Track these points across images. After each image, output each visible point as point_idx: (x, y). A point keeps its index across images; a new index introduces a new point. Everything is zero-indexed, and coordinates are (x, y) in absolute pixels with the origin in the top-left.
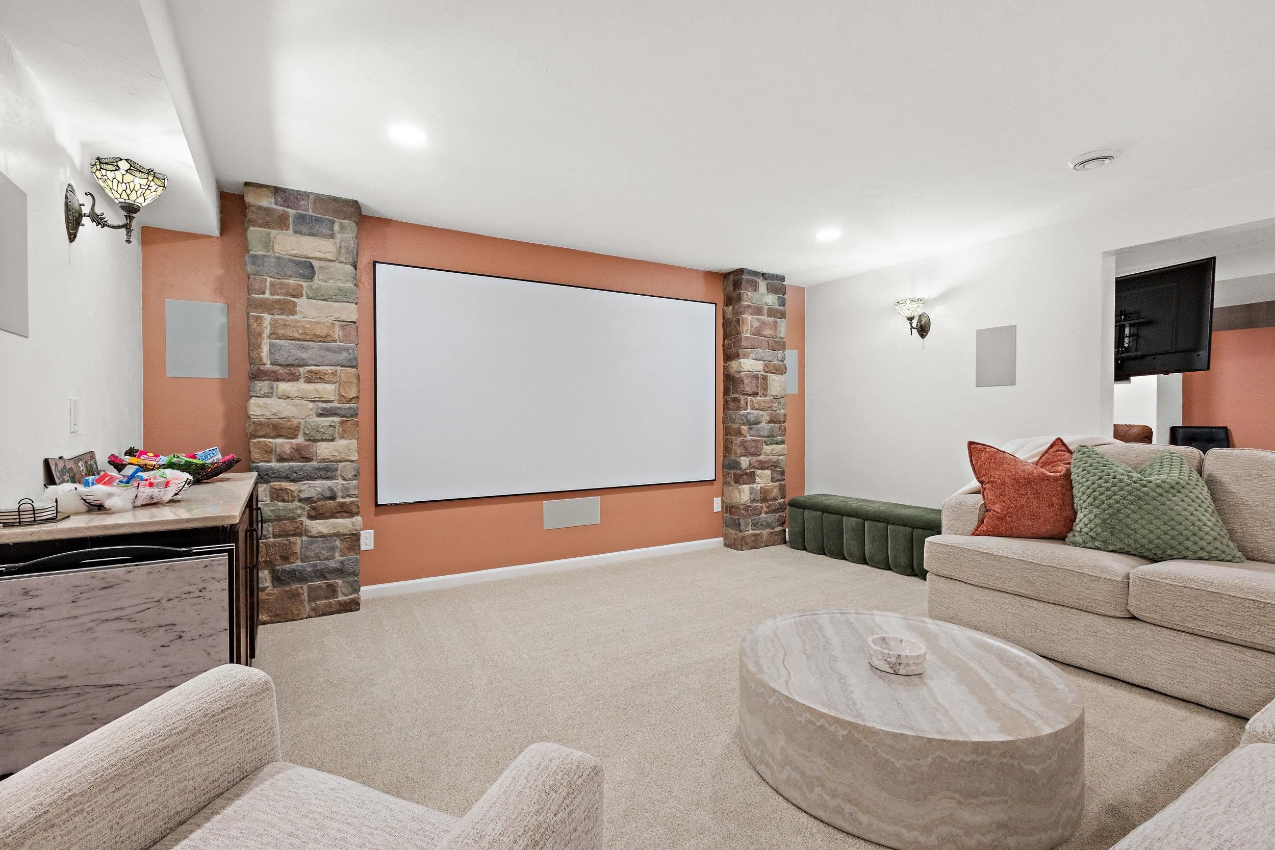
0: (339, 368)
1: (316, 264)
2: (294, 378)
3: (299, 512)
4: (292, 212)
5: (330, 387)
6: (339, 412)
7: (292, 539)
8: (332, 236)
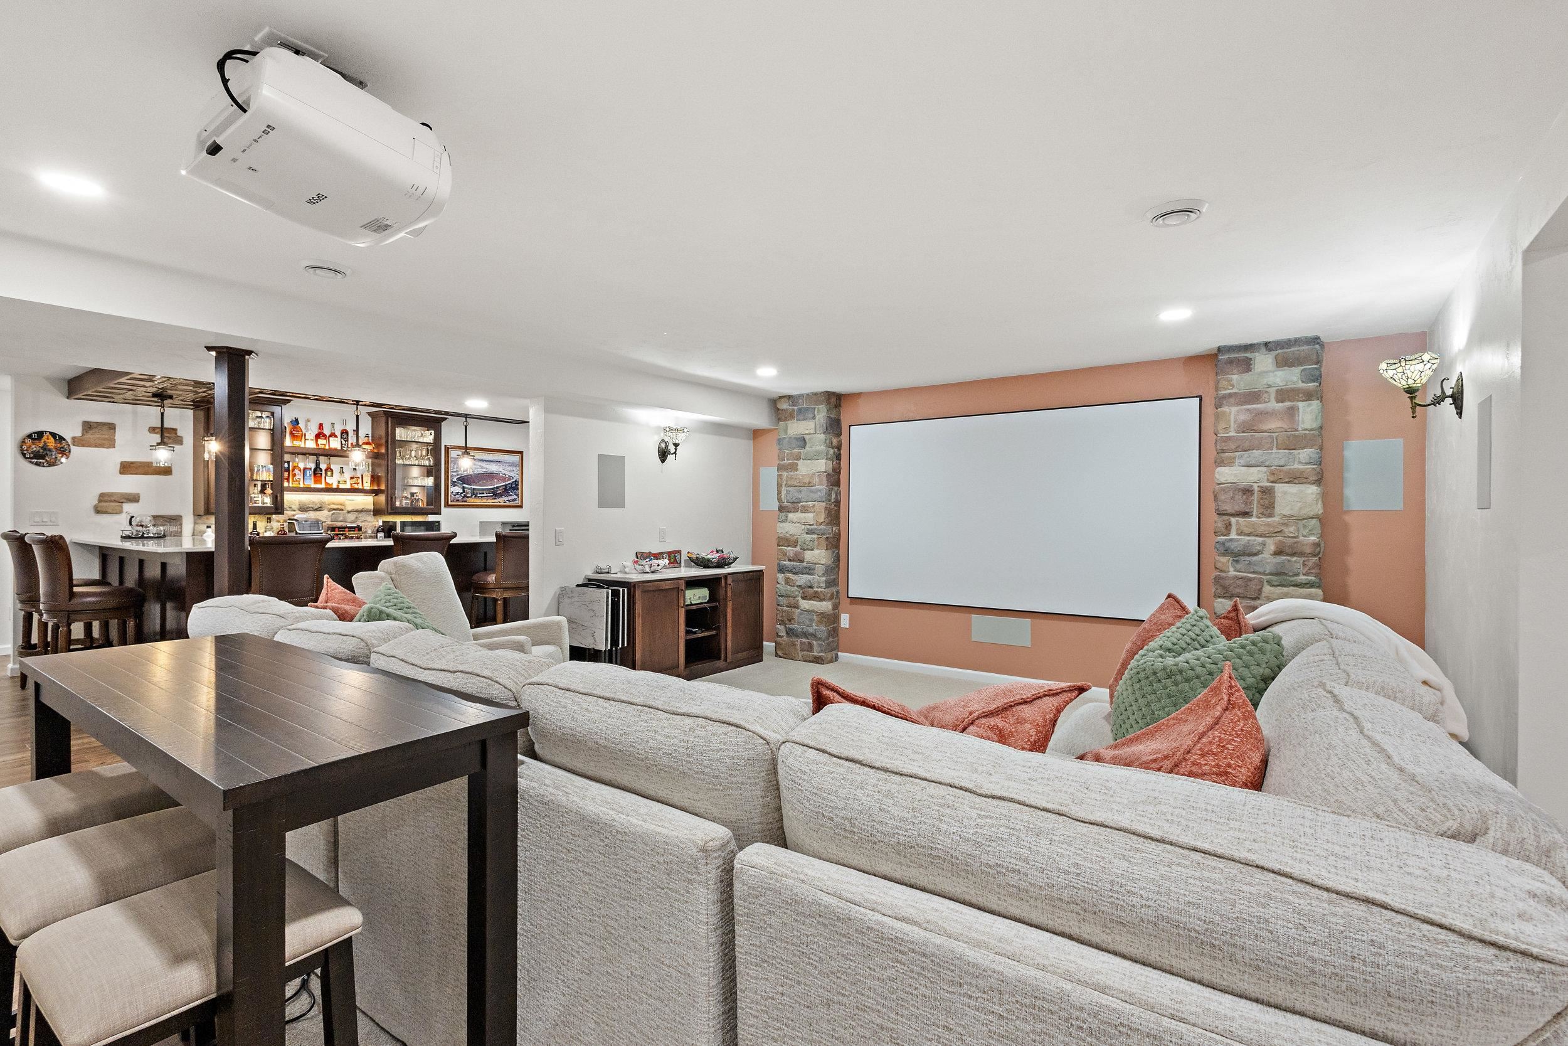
0: (816, 503)
1: (807, 437)
2: (796, 510)
3: (797, 593)
4: (796, 408)
5: (811, 515)
6: (816, 531)
7: (793, 609)
8: (814, 418)
